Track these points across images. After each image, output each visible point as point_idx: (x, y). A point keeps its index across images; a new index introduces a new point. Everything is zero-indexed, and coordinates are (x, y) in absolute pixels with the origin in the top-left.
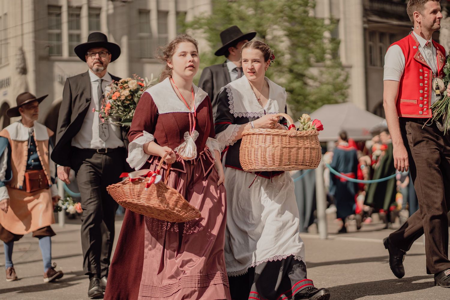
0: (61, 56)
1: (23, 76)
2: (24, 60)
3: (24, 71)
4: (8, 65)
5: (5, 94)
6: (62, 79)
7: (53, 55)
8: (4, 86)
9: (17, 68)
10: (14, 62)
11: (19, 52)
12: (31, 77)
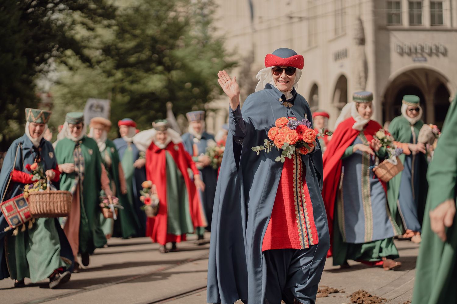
0: (402, 25)
1: (361, 47)
2: (362, 30)
3: (362, 41)
4: (345, 35)
5: (342, 66)
6: (402, 49)
7: (393, 24)
8: (340, 57)
9: (355, 38)
10: (352, 32)
11: (357, 22)
12: (369, 47)
